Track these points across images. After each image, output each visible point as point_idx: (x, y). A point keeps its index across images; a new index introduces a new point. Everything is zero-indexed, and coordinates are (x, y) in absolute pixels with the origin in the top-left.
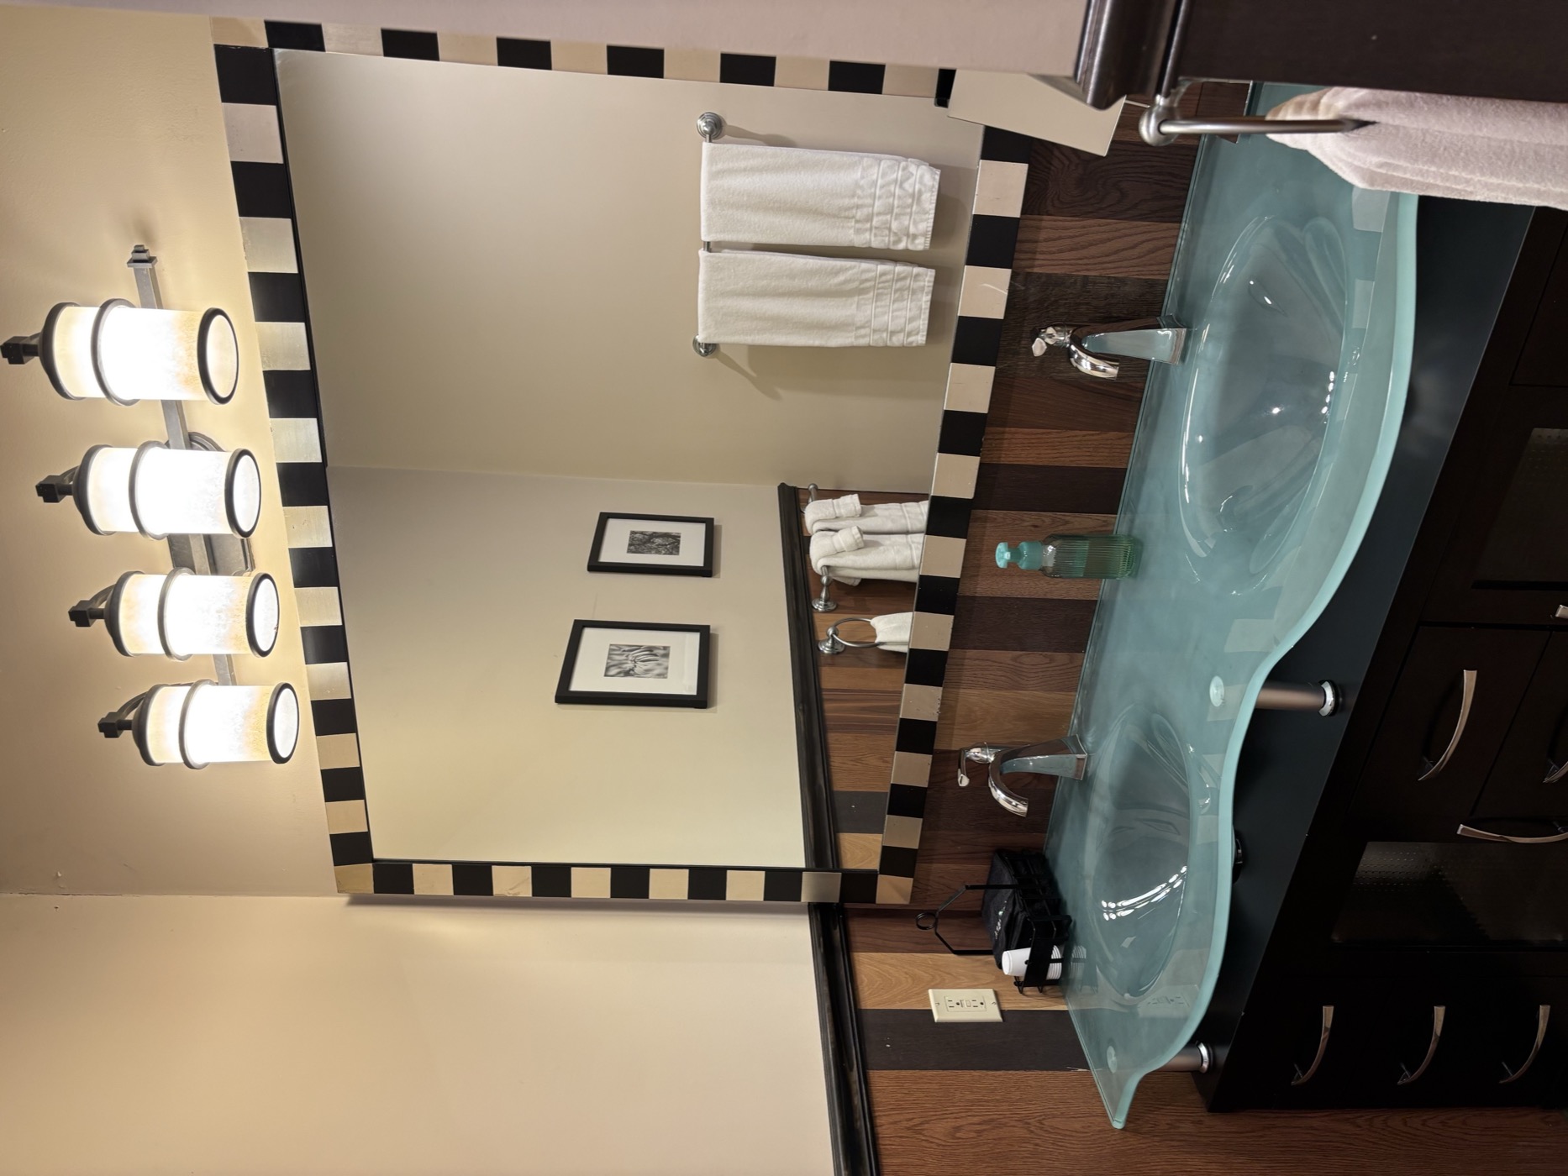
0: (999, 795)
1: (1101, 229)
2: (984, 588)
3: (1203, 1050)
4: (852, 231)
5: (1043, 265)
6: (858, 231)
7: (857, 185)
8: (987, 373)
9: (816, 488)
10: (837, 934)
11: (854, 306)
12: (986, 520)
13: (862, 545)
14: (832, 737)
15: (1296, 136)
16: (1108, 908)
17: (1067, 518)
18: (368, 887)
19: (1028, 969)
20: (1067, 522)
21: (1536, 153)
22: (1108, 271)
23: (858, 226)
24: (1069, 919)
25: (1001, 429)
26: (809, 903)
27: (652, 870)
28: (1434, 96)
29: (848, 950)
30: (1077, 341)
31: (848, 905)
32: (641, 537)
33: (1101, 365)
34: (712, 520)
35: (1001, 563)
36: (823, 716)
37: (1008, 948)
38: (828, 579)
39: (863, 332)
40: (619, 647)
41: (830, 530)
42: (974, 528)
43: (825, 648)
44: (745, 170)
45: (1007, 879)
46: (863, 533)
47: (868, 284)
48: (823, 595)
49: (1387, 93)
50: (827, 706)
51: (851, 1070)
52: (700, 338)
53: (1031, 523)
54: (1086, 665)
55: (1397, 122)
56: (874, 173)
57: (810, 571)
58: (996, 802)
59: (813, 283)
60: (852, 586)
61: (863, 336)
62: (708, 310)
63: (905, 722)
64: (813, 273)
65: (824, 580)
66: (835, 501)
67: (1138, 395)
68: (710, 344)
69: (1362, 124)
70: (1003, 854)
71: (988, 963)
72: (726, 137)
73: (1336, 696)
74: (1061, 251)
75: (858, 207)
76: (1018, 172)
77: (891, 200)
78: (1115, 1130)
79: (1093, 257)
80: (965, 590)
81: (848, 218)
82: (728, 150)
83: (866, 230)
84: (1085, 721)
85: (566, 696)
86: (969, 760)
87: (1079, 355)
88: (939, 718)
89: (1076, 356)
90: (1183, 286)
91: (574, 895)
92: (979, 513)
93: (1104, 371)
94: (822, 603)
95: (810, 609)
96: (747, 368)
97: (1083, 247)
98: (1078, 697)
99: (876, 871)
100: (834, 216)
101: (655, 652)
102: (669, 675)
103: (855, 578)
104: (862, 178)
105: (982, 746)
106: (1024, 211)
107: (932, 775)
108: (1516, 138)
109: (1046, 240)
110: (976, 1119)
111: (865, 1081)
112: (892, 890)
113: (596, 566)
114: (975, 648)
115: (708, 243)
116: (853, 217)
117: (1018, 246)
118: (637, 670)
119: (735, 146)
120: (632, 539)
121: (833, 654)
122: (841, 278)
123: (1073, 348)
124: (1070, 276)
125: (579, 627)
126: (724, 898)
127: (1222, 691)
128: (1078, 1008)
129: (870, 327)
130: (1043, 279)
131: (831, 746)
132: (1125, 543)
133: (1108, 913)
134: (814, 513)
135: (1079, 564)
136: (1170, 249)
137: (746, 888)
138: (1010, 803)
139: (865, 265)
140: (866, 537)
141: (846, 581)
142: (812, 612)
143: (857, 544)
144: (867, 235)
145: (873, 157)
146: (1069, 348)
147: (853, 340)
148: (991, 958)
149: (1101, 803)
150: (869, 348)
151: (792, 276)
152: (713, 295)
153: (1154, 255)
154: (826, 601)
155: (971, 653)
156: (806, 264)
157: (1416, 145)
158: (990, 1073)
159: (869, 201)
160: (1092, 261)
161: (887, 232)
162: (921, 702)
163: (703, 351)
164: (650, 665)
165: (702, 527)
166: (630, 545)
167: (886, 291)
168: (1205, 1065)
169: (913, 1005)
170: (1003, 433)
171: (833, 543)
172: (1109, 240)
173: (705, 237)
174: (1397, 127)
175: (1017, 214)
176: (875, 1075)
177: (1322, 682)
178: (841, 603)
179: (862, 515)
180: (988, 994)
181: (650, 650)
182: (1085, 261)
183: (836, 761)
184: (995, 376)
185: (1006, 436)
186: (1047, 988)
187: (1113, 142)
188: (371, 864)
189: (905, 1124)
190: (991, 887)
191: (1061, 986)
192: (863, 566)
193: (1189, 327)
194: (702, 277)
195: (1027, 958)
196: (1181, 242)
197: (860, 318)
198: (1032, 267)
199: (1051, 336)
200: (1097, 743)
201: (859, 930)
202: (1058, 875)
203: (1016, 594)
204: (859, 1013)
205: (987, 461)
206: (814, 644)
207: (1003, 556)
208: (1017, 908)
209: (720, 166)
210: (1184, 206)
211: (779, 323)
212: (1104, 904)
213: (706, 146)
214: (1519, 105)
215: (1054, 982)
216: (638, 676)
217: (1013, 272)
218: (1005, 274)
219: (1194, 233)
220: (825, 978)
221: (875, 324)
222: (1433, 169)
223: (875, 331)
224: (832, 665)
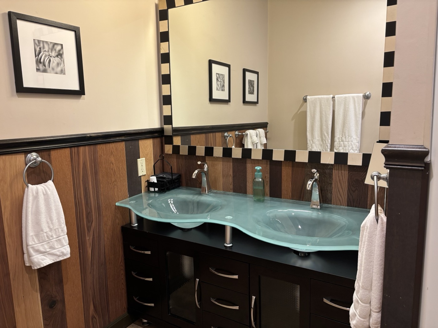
0: (196, 172)
1: (345, 187)
2: (249, 166)
3: (136, 225)
4: (339, 136)
5: (335, 172)
6: (339, 138)
7: (351, 137)
8: (306, 160)
9: (268, 132)
10: (156, 135)
11: (318, 139)
12: (267, 164)
13: (253, 144)
14: (204, 135)
15: (374, 208)
16: (171, 201)
17: (268, 185)
18: (161, 8)
19: (152, 182)
20: (267, 185)
21: (371, 261)
22: (334, 190)
23: (340, 138)
24: (165, 192)
25: (291, 166)
26: (164, 128)
27: (170, 85)
28: (385, 236)
29: (153, 138)
30: (316, 180)
31: (164, 138)
32: (253, 83)
33: (310, 186)
34: (258, 103)
35: (256, 168)
36: (209, 133)
37: (157, 178)
38: (244, 135)
39: (311, 142)
40: (224, 77)
41: (257, 135)
42: (264, 161)
43: (226, 134)
44: (355, 106)
45: (174, 177)
46: (256, 144)
47: (324, 142)
48: (240, 134)
49: (385, 226)
50: (212, 134)
51: (125, 137)
52: (308, 97)
53: (266, 176)
54: (230, 193)
55: (378, 228)
56: (355, 141)
57: (245, 130)
58: (194, 171)
59: (324, 127)
60: (242, 142)
61: (310, 142)
62: (316, 99)
63: (212, 148)
64: (327, 127)
65: (244, 134)
66: (264, 137)
67: (301, 200)
68: (306, 100)
69: (377, 220)
70: (180, 176)
71: (152, 173)
72: (364, 100)
73: (229, 247)
74: (339, 177)
75: (345, 138)
76: (360, 163)
77: (348, 146)
78: (115, 203)
79: (337, 185)
80: (248, 161)
81: (342, 135)
82: (361, 100)
83: (339, 140)
84: (216, 193)
85: (211, 62)
86: (204, 165)
87: (312, 181)
88: (214, 157)
89: (312, 180)
90: (331, 208)
91: (162, 64)
92: (269, 163)
93: (309, 187)
94: (238, 133)
95: (236, 130)
96: (300, 111)
97: (340, 182)
98: (222, 191)
99: (173, 144)
100: (343, 131)
101: (223, 87)
102: (217, 91)
103: (244, 142)
104: (354, 138)
105: (208, 168)
106: (350, 166)
107: (199, 156)
108: (375, 256)
109: (342, 172)
110: (115, 168)
111: (122, 141)
112: (168, 149)
113: (245, 71)
114: (233, 165)
115: (334, 97)
116: (343, 136)
117: (340, 165)
118: (218, 82)
119: (362, 103)
120: (252, 81)
121: (225, 136)
122: (326, 135)
123: (314, 179)
124: (332, 180)
125: (228, 66)
126: (164, 105)
127: (229, 218)
128: (143, 195)
129: (313, 143)
130: (331, 173)
131: (202, 135)
132: (263, 199)
133: (170, 201)
134: (261, 131)
135: (257, 188)
136: (340, 204)
137: (166, 110)
138: (195, 174)
139: (330, 141)
140: (255, 145)
141: (243, 140)
142: (235, 131)
143: (254, 142)
144: (338, 141)
145: (359, 141)
146: (314, 178)
147: (309, 139)
148: (153, 174)
149: (196, 198)
150: (307, 143)
151: (326, 121)
152: (320, 100)
153: (338, 200)
154: (238, 134)
155: (231, 164)
156: (329, 125)
157: (372, 233)
158: (126, 173)
159: (347, 140)
160: (336, 185)
161: (339, 146)
162: (218, 152)
163: (305, 98)
164: (220, 86)
165: (256, 101)
166: (250, 80)
167: (322, 147)
168: (133, 225)
169: (141, 154)
170: (290, 167)
171: (253, 136)
172: (342, 189)
173: (336, 96)
174: (377, 228)
175: (348, 164)
176: (124, 143)
177: (232, 244)
178: (238, 138)
179: (261, 144)
180: (145, 173)
181: (224, 86)
182: (336, 183)
183: (198, 136)
184: (306, 163)
185: (289, 167)
186: (147, 188)
187: (368, 184)
188: (167, 8)
189: (113, 150)
190: (172, 174)
191: (148, 191)
192: (248, 144)
193: (321, 209)
194: (325, 96)
195: (155, 182)
196: (342, 207)
197: (315, 140)
198: (335, 170)
199: (317, 175)
200: (211, 196)
201: (158, 140)
202: (176, 189)
203: (247, 174)
204: (138, 140)
205: (283, 163)
206: (227, 131)
207: (258, 168)
208: (167, 179)
209: (356, 99)
210: (351, 207)
211: (313, 118)
212: (172, 200)
213: (361, 95)
214: (383, 256)
215: (149, 190)
216: (217, 82)
217: (333, 164)
218: (333, 162)
219: (345, 209)
220: (146, 131)
221: (313, 145)
222: (367, 238)
223: (312, 145)
224: (222, 136)
